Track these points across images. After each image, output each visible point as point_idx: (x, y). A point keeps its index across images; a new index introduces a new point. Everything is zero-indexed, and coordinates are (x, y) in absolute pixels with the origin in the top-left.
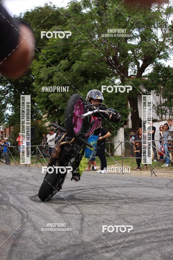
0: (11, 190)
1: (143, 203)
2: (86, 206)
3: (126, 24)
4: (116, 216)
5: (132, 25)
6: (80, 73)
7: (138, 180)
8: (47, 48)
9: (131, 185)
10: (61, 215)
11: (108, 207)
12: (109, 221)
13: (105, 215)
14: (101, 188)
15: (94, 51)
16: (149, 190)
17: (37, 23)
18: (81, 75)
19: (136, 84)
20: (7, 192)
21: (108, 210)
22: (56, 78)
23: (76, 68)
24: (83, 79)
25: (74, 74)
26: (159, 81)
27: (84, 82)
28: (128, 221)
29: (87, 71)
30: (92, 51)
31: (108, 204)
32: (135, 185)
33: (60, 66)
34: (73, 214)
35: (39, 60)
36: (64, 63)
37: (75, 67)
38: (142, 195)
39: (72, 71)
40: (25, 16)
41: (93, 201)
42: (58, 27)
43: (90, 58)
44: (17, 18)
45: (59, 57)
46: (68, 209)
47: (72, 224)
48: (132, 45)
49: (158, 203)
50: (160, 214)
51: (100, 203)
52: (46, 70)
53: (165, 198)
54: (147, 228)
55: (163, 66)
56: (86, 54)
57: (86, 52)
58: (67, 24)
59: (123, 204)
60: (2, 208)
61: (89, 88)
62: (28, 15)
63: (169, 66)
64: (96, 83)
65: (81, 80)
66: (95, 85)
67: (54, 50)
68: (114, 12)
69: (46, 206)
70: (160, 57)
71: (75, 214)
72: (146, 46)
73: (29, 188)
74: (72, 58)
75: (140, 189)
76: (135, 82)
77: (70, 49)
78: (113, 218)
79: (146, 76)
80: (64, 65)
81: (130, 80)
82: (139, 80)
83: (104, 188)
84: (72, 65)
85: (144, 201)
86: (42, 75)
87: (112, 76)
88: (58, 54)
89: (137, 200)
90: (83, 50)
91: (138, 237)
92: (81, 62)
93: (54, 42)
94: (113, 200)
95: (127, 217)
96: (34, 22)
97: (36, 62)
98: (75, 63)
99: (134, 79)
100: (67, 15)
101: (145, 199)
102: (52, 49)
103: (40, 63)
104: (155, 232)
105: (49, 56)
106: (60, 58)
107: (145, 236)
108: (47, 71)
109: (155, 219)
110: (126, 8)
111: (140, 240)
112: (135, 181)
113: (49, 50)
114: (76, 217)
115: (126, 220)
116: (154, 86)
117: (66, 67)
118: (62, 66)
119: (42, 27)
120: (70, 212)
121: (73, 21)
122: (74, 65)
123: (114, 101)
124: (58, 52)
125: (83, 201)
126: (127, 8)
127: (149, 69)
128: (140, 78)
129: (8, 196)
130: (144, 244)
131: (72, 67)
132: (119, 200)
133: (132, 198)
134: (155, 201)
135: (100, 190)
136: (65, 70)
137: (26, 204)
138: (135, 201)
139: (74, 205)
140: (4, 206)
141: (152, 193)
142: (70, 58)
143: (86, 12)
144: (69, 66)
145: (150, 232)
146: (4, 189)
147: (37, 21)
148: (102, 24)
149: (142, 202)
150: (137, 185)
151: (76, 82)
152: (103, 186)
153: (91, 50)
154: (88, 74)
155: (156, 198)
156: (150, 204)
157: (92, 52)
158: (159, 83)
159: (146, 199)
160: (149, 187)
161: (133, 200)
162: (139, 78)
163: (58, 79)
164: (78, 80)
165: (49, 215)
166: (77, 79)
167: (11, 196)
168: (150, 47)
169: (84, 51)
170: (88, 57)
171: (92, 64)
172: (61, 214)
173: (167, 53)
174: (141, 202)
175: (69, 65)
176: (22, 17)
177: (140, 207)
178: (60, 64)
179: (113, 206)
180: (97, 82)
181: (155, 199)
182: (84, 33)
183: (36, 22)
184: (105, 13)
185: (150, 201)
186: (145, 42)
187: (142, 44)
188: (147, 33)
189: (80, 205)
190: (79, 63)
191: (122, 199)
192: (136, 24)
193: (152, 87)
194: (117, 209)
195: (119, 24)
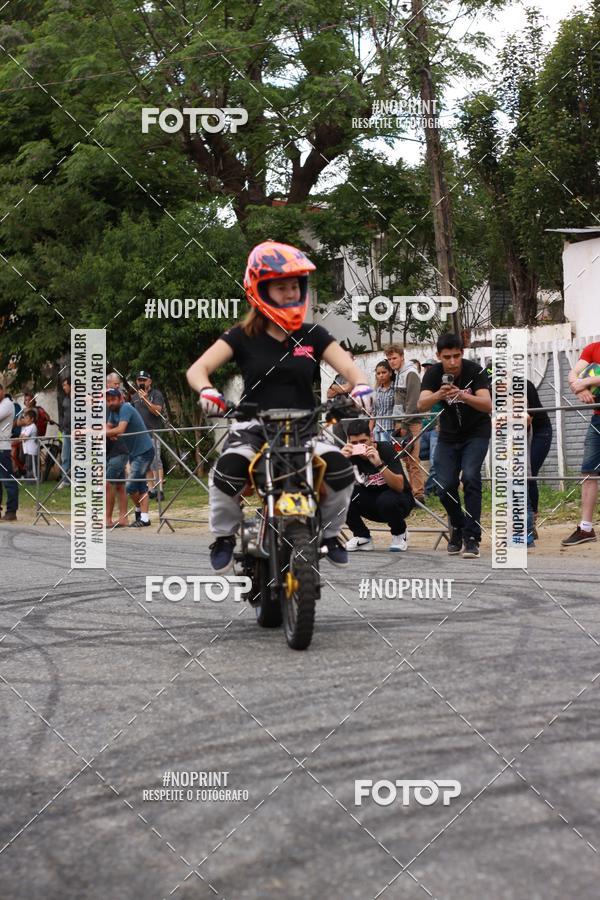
2: (76, 651)
5: (272, 17)
6: (94, 188)
11: (150, 654)
12: (143, 703)
13: (136, 681)
14: (142, 591)
15: (140, 110)
18: (97, 196)
19: (289, 226)
21: (148, 666)
22: (8, 205)
23: (79, 170)
24: (104, 210)
25: (71, 191)
26: (366, 213)
27: (107, 219)
29: (115, 180)
30: (130, 110)
31: (155, 643)
33: (22, 162)
34: (25, 681)
36: (35, 151)
37: (75, 165)
39: (65, 181)
41: (107, 636)
42: (14, 27)
43: (124, 133)
45: (20, 131)
46: (12, 663)
47: (13, 717)
48: (274, 88)
49: (326, 637)
51: (127, 640)
53: (356, 619)
55: (381, 161)
56: (113, 119)
57: (112, 114)
58: (45, 17)
59: (207, 644)
61: (122, 241)
63: (400, 162)
64: (147, 223)
65: (95, 212)
66: (144, 229)
70: (371, 133)
72: (320, 92)
74: (64, 135)
76: (282, 219)
79: (320, 197)
80: (34, 159)
82: (298, 211)
87: (205, 199)
88: (16, 121)
90: (101, 108)
92: (95, 148)
95: (208, 689)
98: (72, 154)
99: (282, 208)
106: (21, 134)
107: (252, 753)
114: (32, 691)
115: (203, 701)
116: (349, 233)
117: (43, 164)
118: (27, 164)
120: (18, 675)
121: (66, 3)
122: (71, 159)
123: (211, 284)
124: (15, 115)
125: (70, 636)
127: (334, 175)
128: (301, 205)
131: (65, 165)
132: (197, 630)
135: (140, 597)
139: (34, 651)
142: (55, 136)
148: (167, 15)
151: (79, 221)
153: (127, 105)
154: (120, 190)
158: (366, 222)
162: (300, 202)
164: (84, 214)
166: (83, 207)
168: (334, 95)
169: (105, 110)
170: (119, 130)
178: (21, 157)
179: (168, 651)
180: (153, 219)
182: (105, 49)
186: (317, 78)
187: (307, 86)
188: (324, 47)
189: (57, 650)
190: (87, 151)
191: (206, 627)
192: (285, 14)
193: (343, 234)
194: (179, 662)
195: (227, 15)
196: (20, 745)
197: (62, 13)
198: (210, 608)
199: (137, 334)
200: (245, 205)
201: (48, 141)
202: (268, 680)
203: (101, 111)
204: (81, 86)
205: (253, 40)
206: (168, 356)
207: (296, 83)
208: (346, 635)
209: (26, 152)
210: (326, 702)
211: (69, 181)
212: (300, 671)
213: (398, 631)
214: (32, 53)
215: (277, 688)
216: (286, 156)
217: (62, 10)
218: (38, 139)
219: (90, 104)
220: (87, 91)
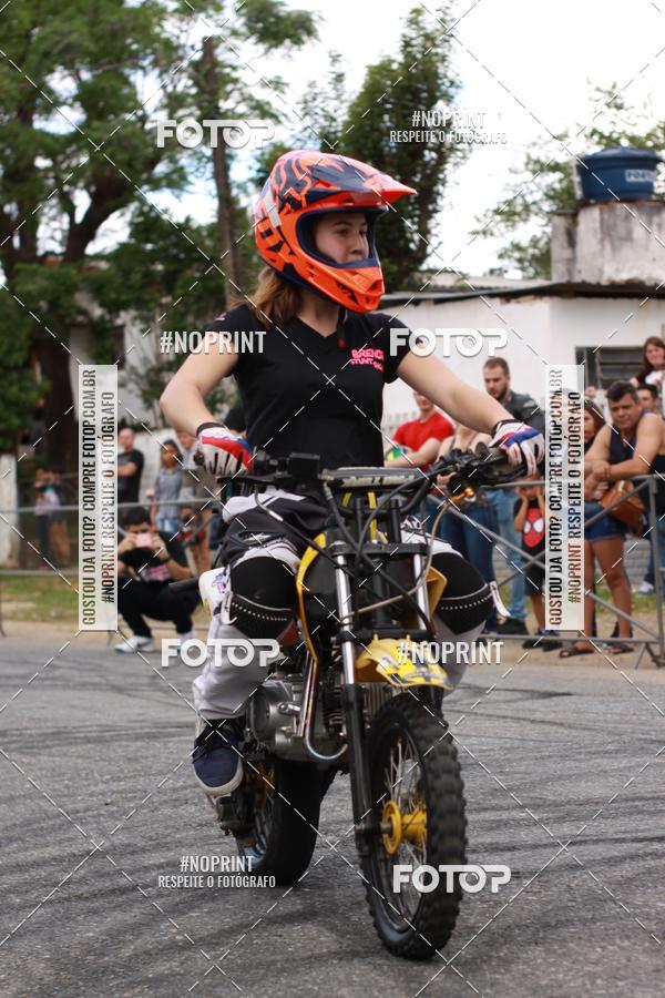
1: (42, 751)
16: (80, 699)
19: (63, 288)
26: (149, 275)
38: (46, 721)
48: (48, 134)
49: (97, 749)
53: (132, 728)
63: (188, 220)
70: (156, 185)
75: (47, 694)
76: (56, 280)
79: (99, 257)
81: (38, 270)
82: (74, 272)
85: (48, 743)
89: (20, 738)
99: (56, 269)
101: (53, 734)
116: (131, 297)
127: (115, 230)
128: (76, 265)
134: (88, 740)
138: (15, 742)
141: (85, 712)
149: (38, 748)
155: (95, 731)
156: (65, 755)
158: (149, 284)
159: (58, 733)
160: (84, 686)
161: (6, 740)
162: (75, 263)
173: (182, 168)
181: (88, 735)
185: (71, 744)
186: (96, 124)
188: (104, 89)
192: (60, 52)
193: (124, 297)
200: (15, 264)
202: (31, 798)
207: (72, 130)
208: (120, 746)
210: (96, 822)
212: (67, 787)
213: (179, 742)
215: (41, 806)
216: (61, 209)
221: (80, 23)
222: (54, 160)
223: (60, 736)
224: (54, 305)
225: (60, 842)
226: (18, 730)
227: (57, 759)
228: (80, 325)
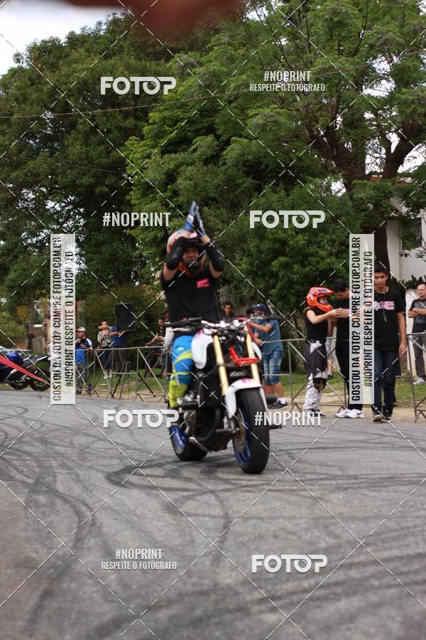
0: (64, 457)
2: (240, 495)
3: (356, 45)
4: (308, 520)
5: (372, 47)
6: (244, 169)
7: (380, 432)
8: (162, 108)
9: (361, 445)
10: (175, 519)
11: (292, 498)
12: (290, 533)
13: (283, 517)
14: (283, 453)
15: (278, 113)
16: (402, 456)
17: (138, 47)
18: (247, 174)
19: (383, 195)
20: (54, 463)
21: (292, 507)
22: (184, 180)
23: (234, 156)
24: (252, 184)
25: (230, 170)
27: (255, 191)
28: (337, 532)
29: (260, 163)
30: (271, 114)
31: (295, 490)
32: (371, 443)
33: (195, 151)
34: (205, 516)
35: (142, 138)
36: (204, 143)
37: (232, 153)
38: (382, 470)
39: (225, 164)
40: (108, 31)
41: (260, 485)
42: (190, 56)
43: (267, 130)
44: (89, 35)
45: (193, 129)
46: (195, 503)
47: (198, 540)
48: (373, 97)
50: (418, 517)
51: (275, 488)
52: (161, 162)
54: (379, 551)
56: (259, 120)
57: (258, 117)
58: (211, 49)
59: (332, 492)
60: (34, 500)
61: (265, 206)
62: (115, 28)
64: (283, 193)
65: (246, 185)
66: (280, 197)
67: (179, 113)
68: (327, 17)
69: (143, 495)
71: (210, 516)
72: (406, 99)
73: (110, 451)
74: (225, 130)
75: (381, 453)
76: (378, 189)
77: (220, 110)
78: (301, 526)
79: (406, 174)
80: (203, 149)
81: (366, 184)
82: (390, 184)
83: (292, 451)
84: (224, 150)
85: (385, 484)
86: (151, 176)
87: (322, 175)
88: (191, 122)
89: (367, 480)
90: (251, 112)
91: (354, 573)
92: (245, 141)
93: (179, 92)
94: (310, 482)
95: (335, 524)
96: (130, 44)
97: (136, 142)
98: (230, 145)
99: (378, 182)
100: (211, 26)
101: (388, 478)
102: (176, 111)
103: (144, 145)
104: (397, 560)
105: (167, 128)
106: (194, 131)
107: (371, 570)
108: (163, 164)
109: (402, 529)
110: (357, 7)
111: (358, 580)
112: (371, 434)
113: (166, 114)
114: (210, 523)
115: (333, 532)
117: (209, 152)
118: (199, 152)
119: (151, 56)
120: (199, 511)
121: (226, 39)
122: (229, 148)
123: (327, 236)
124: (189, 118)
125: (234, 484)
126: (359, 8)
127: (416, 158)
128: (392, 180)
129: (54, 472)
130: (366, 590)
131: (224, 153)
132: (324, 482)
133: (356, 477)
134: (411, 483)
135: (282, 457)
136: (206, 162)
137: (95, 493)
138: (364, 482)
139: (210, 495)
140: (41, 497)
141: (407, 465)
142: (218, 132)
143: (258, 19)
144: (215, 151)
145: (386, 560)
146: (47, 456)
147: (139, 41)
148: (297, 46)
149: (379, 486)
150: (376, 443)
151: (235, 191)
152: (290, 447)
153: (269, 110)
154: (264, 170)
156: (397, 491)
157: (273, 116)
159: (391, 478)
160: (403, 448)
161: (358, 481)
162: (391, 178)
163: (191, 185)
164: (238, 186)
165: (148, 518)
166: (237, 181)
167: (61, 471)
168: (416, 101)
169: (254, 113)
170: (263, 128)
171: (272, 144)
172: (176, 517)
174: (376, 486)
175: (217, 148)
176: (102, 33)
177: (372, 499)
178: (194, 147)
179: (305, 497)
180: (286, 190)
181: (411, 479)
182: (253, 70)
183: (136, 45)
184: (305, 19)
185: (400, 485)
186: (404, 90)
187: (397, 95)
188: (409, 67)
189: (227, 494)
190: (241, 143)
191: (330, 480)
192: (381, 45)
193: (421, 200)
194: (313, 505)
195: (340, 46)
196: (204, 561)
197: (223, 46)
198: (332, 466)
199: (275, 272)
200: (352, 180)
201: (213, 135)
203: (251, 115)
204: (237, 97)
205: (358, 63)
206: (296, 287)
207: (388, 94)
209: (197, 144)
211: (227, 163)
214: (202, 74)
216: (380, 145)
217: (224, 44)
218: (206, 134)
219: (242, 110)
220: (240, 101)
221: (394, 26)
222: (376, 115)
223: (392, 480)
224: (377, 205)
225: (400, 547)
226: (365, 475)
227: (392, 494)
228: (393, 218)
